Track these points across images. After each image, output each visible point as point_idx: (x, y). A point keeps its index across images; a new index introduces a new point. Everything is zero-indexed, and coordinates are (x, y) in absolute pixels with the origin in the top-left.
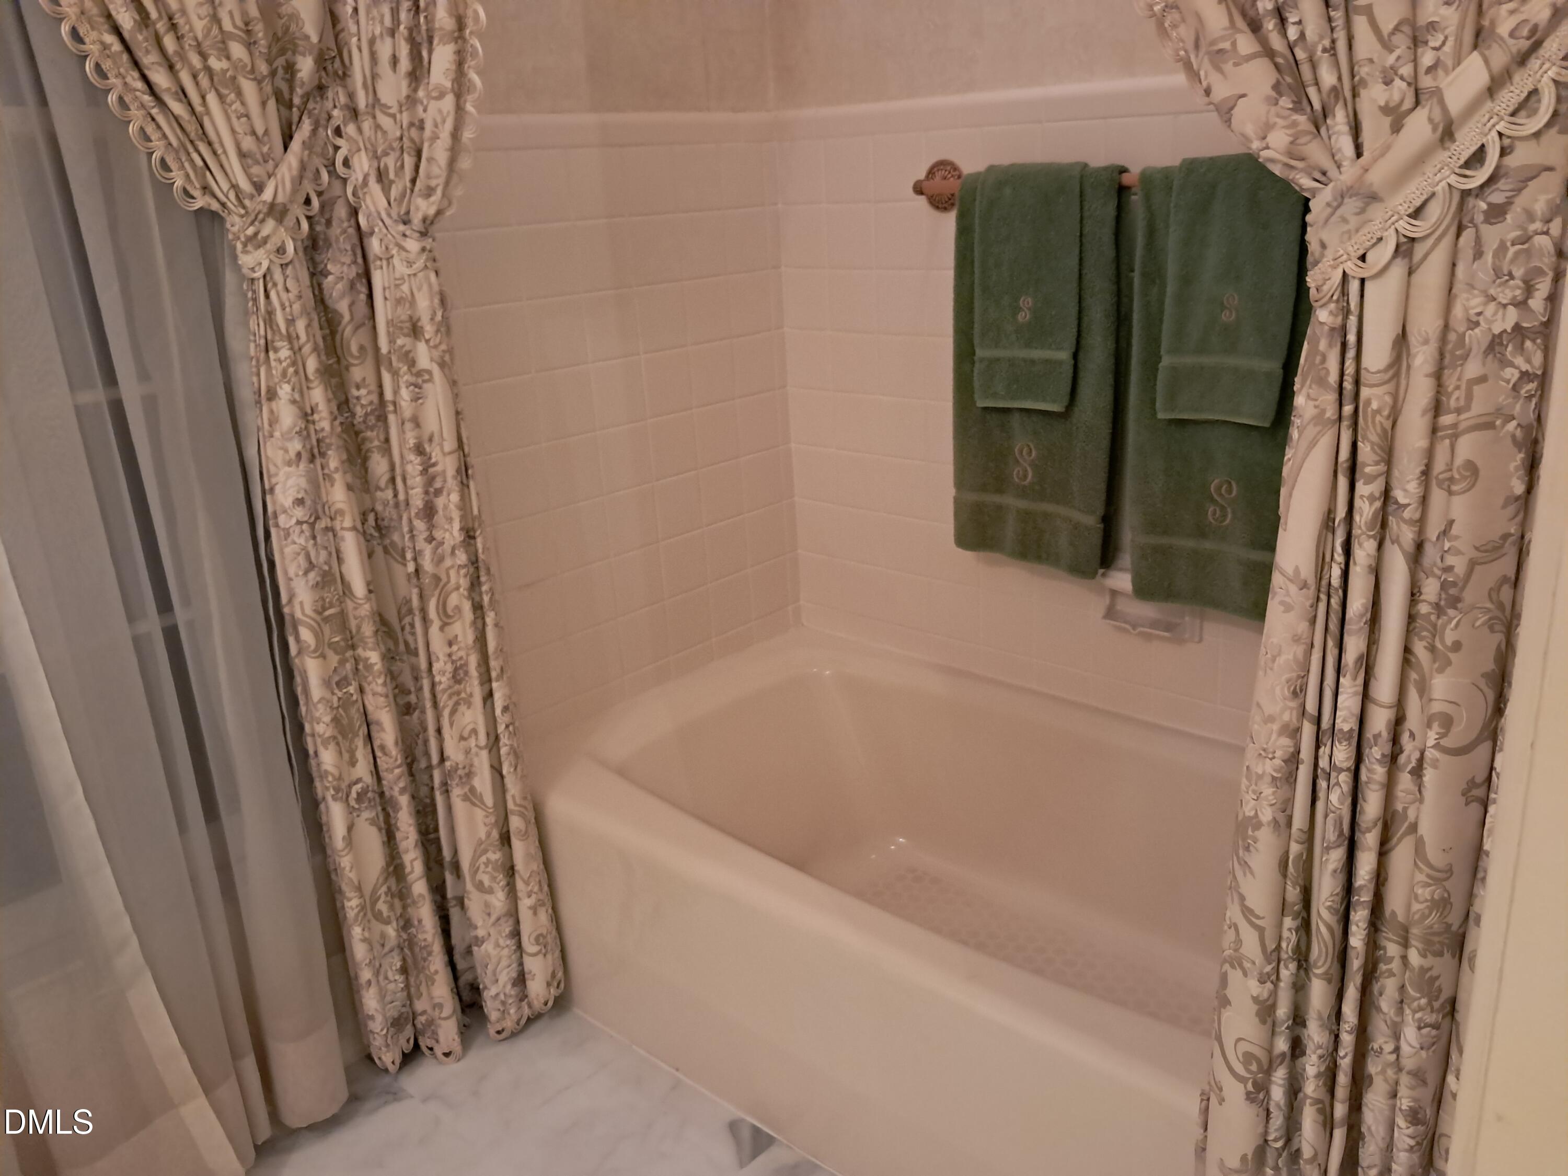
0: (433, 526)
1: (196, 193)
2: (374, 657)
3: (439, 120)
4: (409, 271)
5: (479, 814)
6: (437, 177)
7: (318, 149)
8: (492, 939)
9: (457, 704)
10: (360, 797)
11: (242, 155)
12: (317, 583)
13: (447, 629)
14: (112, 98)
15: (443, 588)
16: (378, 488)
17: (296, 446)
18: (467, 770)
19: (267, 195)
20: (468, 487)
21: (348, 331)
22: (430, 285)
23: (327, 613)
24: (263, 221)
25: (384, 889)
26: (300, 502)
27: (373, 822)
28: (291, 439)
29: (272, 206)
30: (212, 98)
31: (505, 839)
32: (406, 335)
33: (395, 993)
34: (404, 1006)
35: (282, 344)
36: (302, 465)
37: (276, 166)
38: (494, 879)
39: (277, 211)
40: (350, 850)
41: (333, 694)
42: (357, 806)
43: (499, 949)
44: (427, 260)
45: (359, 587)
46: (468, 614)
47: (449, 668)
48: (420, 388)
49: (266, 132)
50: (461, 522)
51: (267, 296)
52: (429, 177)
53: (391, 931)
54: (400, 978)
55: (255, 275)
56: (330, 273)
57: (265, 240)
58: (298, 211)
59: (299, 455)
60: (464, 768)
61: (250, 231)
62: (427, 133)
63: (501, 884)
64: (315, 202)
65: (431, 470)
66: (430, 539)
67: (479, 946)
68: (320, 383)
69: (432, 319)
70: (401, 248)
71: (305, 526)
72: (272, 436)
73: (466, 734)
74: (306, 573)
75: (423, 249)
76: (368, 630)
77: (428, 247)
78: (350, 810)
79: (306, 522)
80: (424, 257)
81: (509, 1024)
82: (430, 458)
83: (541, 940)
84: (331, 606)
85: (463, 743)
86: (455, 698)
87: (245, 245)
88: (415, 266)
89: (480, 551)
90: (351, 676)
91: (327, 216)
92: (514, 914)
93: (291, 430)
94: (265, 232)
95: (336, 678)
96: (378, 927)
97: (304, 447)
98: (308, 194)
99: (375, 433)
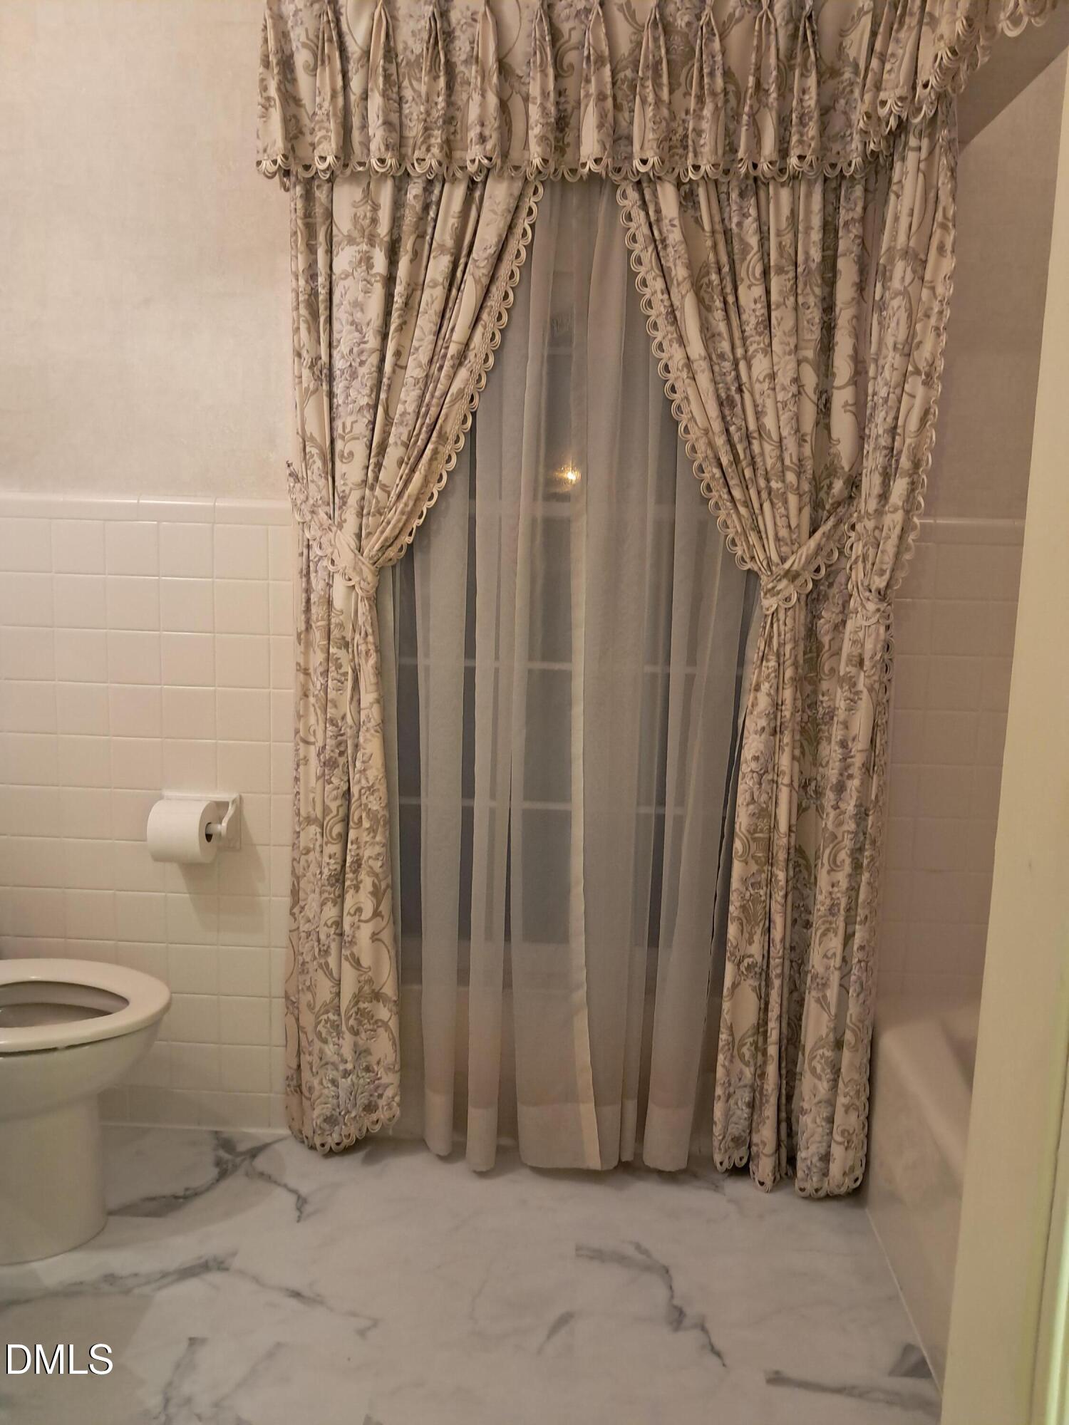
0: (840, 799)
1: (748, 560)
2: (781, 876)
3: (892, 526)
4: (865, 623)
5: (825, 1017)
6: (888, 563)
7: (836, 537)
8: (812, 1115)
9: (828, 930)
10: (749, 968)
11: (777, 539)
12: (754, 814)
13: (832, 873)
14: (712, 502)
15: (838, 844)
16: (821, 765)
17: (763, 722)
18: (824, 981)
19: (787, 566)
20: (872, 778)
21: (826, 656)
22: (878, 634)
23: (757, 835)
24: (780, 580)
25: (751, 1040)
26: (756, 758)
27: (754, 989)
28: (760, 718)
29: (788, 572)
30: (767, 506)
31: (839, 1045)
32: (853, 666)
33: (740, 1119)
34: (744, 1131)
35: (773, 658)
36: (763, 736)
37: (800, 547)
38: (823, 1070)
39: (792, 576)
40: (730, 999)
41: (747, 889)
42: (745, 972)
43: (815, 1125)
44: (880, 617)
45: (783, 827)
46: (847, 868)
47: (828, 902)
48: (855, 703)
49: (798, 526)
50: (857, 800)
51: (772, 624)
52: (882, 562)
53: (748, 1073)
54: (747, 1110)
55: (768, 613)
56: (823, 617)
57: (778, 593)
58: (808, 575)
59: (763, 729)
60: (822, 978)
61: (770, 586)
62: (884, 534)
63: (828, 1076)
64: (823, 571)
65: (849, 760)
66: (836, 807)
67: (803, 1116)
68: (791, 686)
69: (872, 658)
70: (864, 607)
71: (755, 775)
72: (752, 713)
73: (829, 954)
74: (748, 805)
75: (878, 610)
76: (782, 856)
77: (882, 609)
78: (741, 974)
79: (757, 772)
80: (878, 615)
81: (810, 1186)
82: (850, 751)
83: (846, 1134)
84: (761, 831)
85: (825, 960)
86: (827, 925)
87: (766, 594)
88: (871, 620)
89: (869, 826)
90: (764, 883)
91: (831, 580)
92: (831, 1103)
93: (761, 712)
94: (779, 588)
95: (753, 881)
96: (739, 1064)
97: (769, 724)
98: (819, 566)
99: (827, 727)
